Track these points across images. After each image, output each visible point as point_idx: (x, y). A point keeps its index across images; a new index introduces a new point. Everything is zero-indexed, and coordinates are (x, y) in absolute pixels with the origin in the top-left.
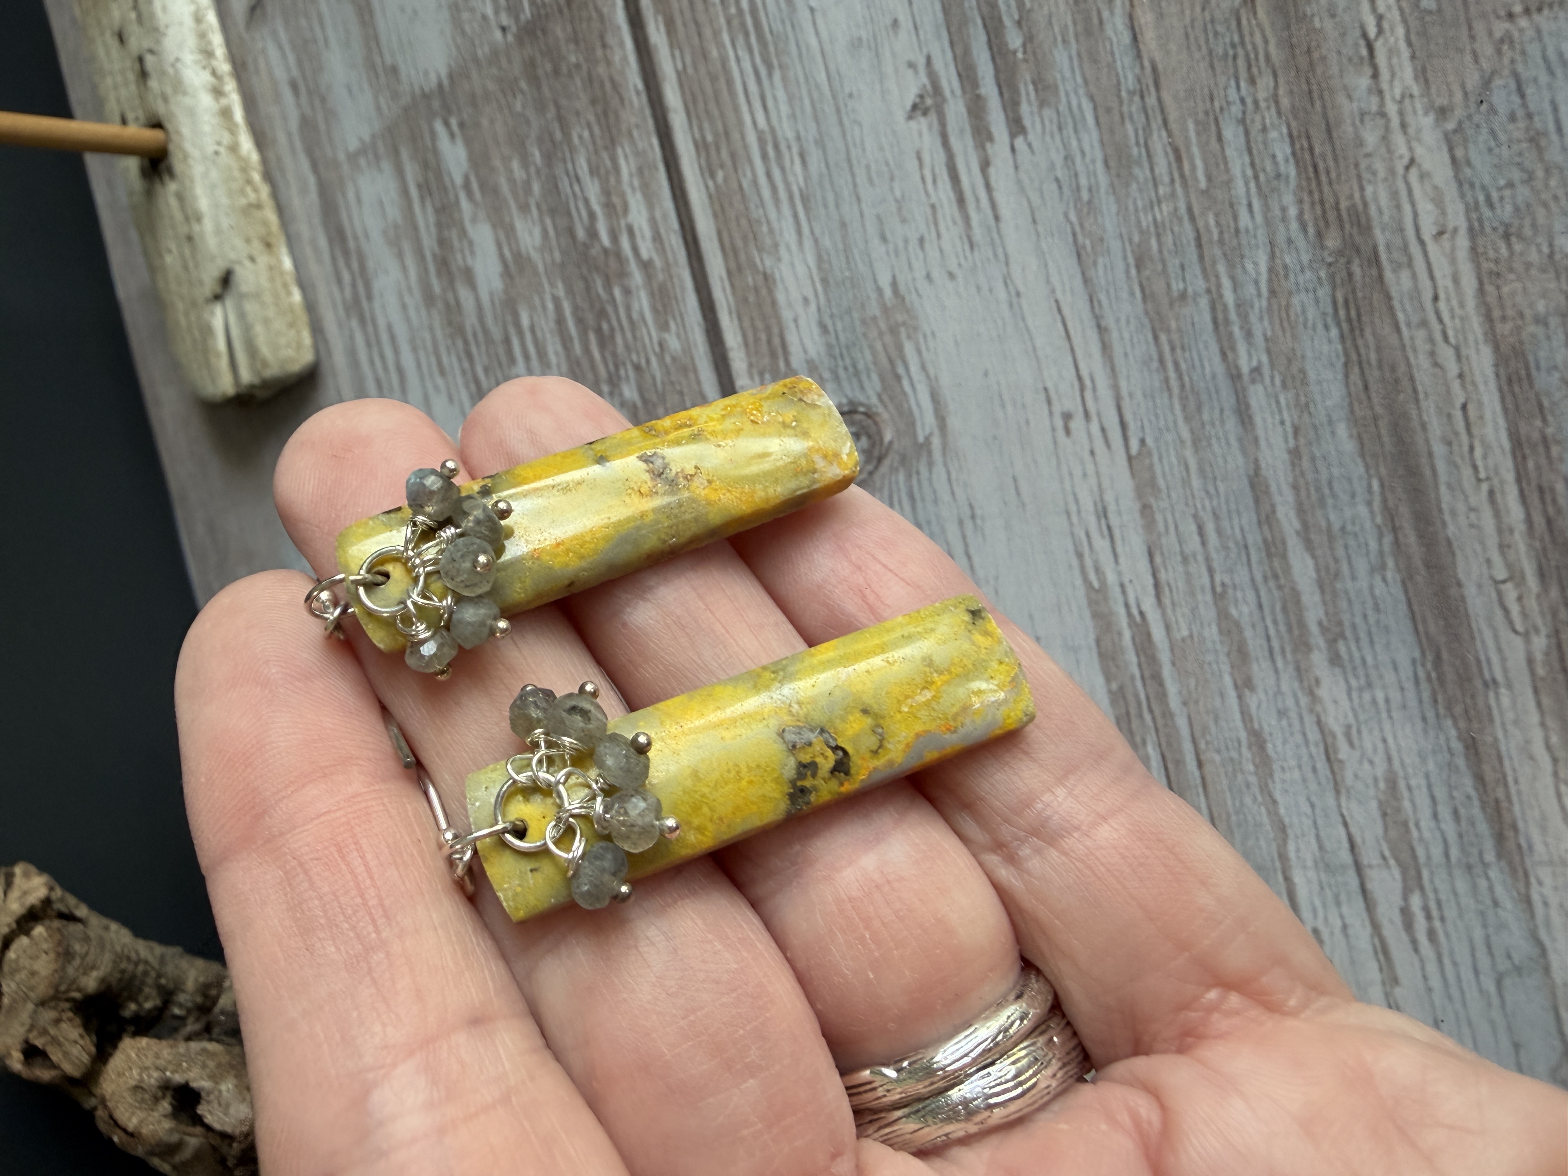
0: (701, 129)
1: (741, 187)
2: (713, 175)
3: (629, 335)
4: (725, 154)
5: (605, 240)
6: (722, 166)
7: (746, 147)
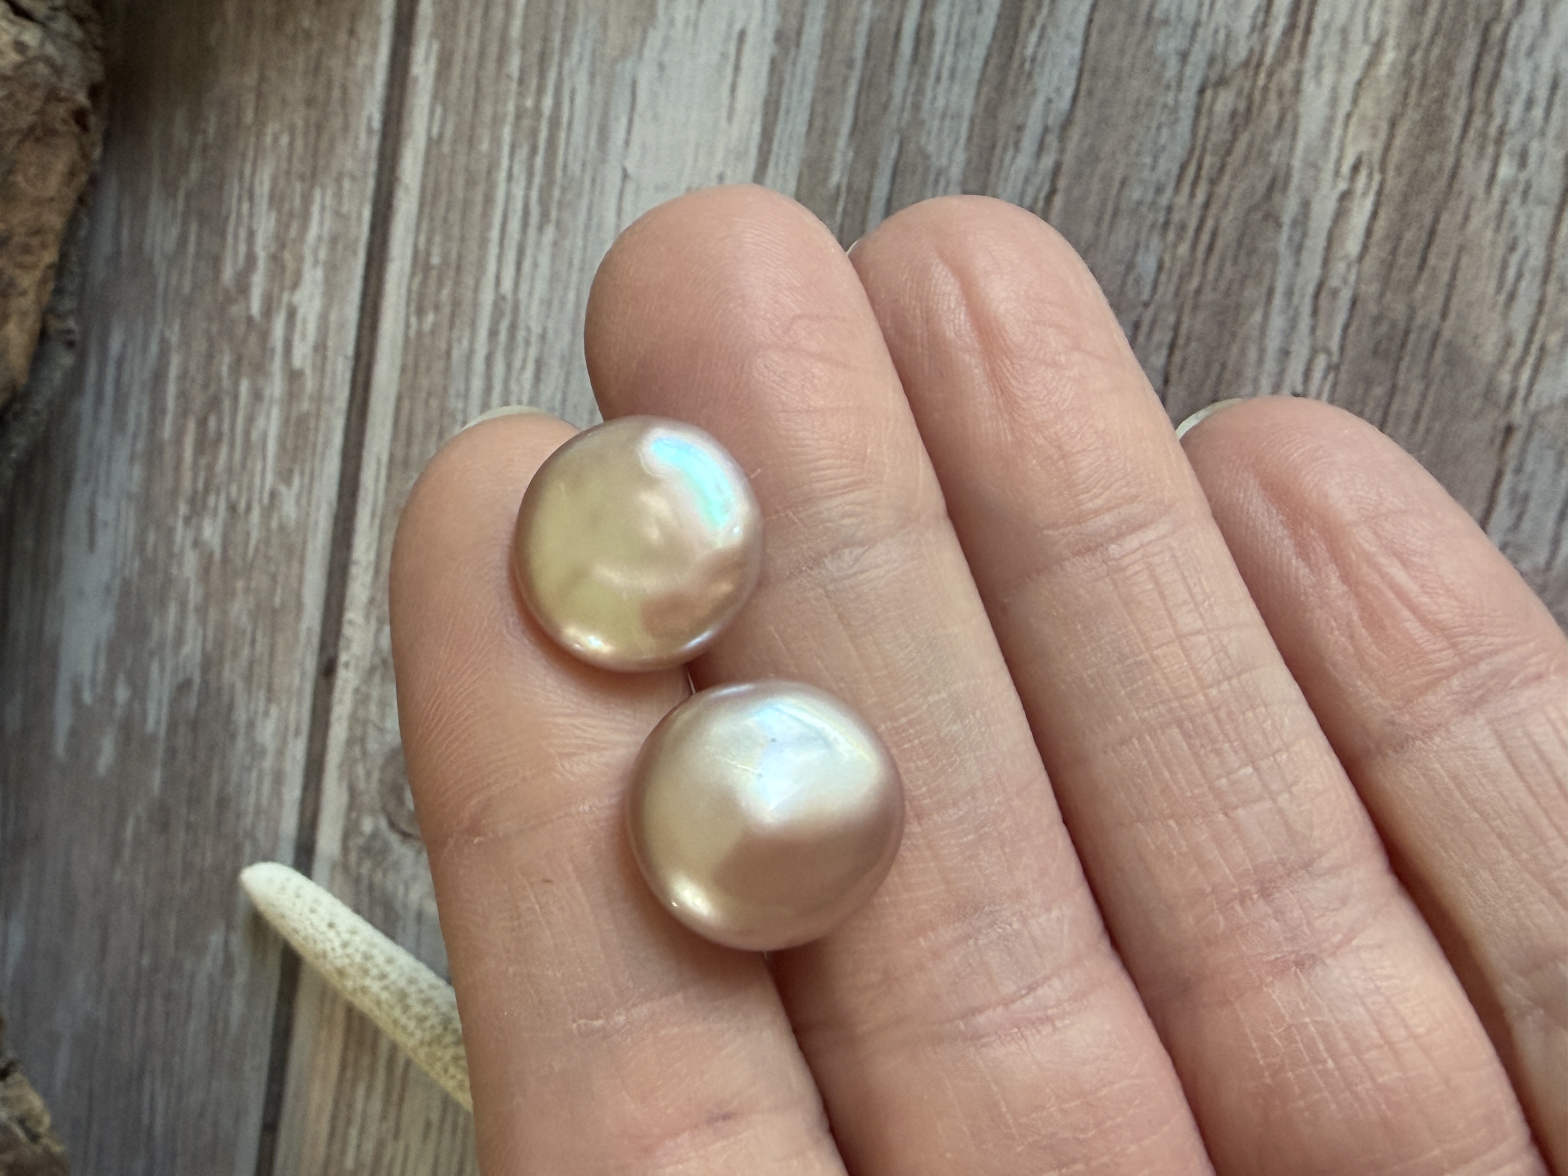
0: (429, 241)
1: (448, 353)
2: (421, 312)
3: (238, 456)
4: (445, 292)
5: (256, 306)
6: (437, 308)
7: (476, 304)
